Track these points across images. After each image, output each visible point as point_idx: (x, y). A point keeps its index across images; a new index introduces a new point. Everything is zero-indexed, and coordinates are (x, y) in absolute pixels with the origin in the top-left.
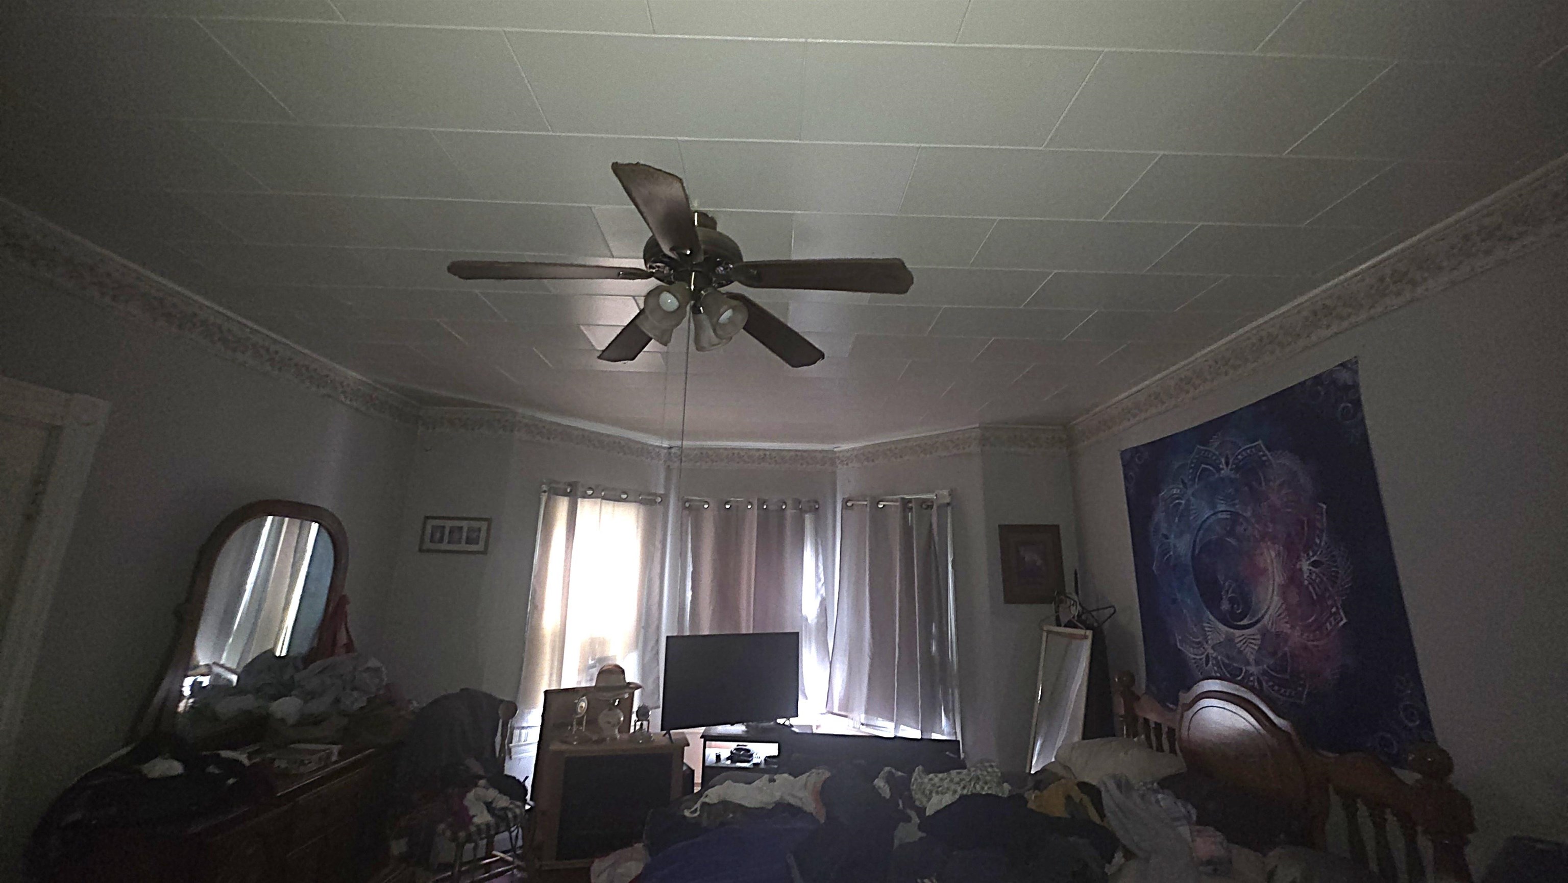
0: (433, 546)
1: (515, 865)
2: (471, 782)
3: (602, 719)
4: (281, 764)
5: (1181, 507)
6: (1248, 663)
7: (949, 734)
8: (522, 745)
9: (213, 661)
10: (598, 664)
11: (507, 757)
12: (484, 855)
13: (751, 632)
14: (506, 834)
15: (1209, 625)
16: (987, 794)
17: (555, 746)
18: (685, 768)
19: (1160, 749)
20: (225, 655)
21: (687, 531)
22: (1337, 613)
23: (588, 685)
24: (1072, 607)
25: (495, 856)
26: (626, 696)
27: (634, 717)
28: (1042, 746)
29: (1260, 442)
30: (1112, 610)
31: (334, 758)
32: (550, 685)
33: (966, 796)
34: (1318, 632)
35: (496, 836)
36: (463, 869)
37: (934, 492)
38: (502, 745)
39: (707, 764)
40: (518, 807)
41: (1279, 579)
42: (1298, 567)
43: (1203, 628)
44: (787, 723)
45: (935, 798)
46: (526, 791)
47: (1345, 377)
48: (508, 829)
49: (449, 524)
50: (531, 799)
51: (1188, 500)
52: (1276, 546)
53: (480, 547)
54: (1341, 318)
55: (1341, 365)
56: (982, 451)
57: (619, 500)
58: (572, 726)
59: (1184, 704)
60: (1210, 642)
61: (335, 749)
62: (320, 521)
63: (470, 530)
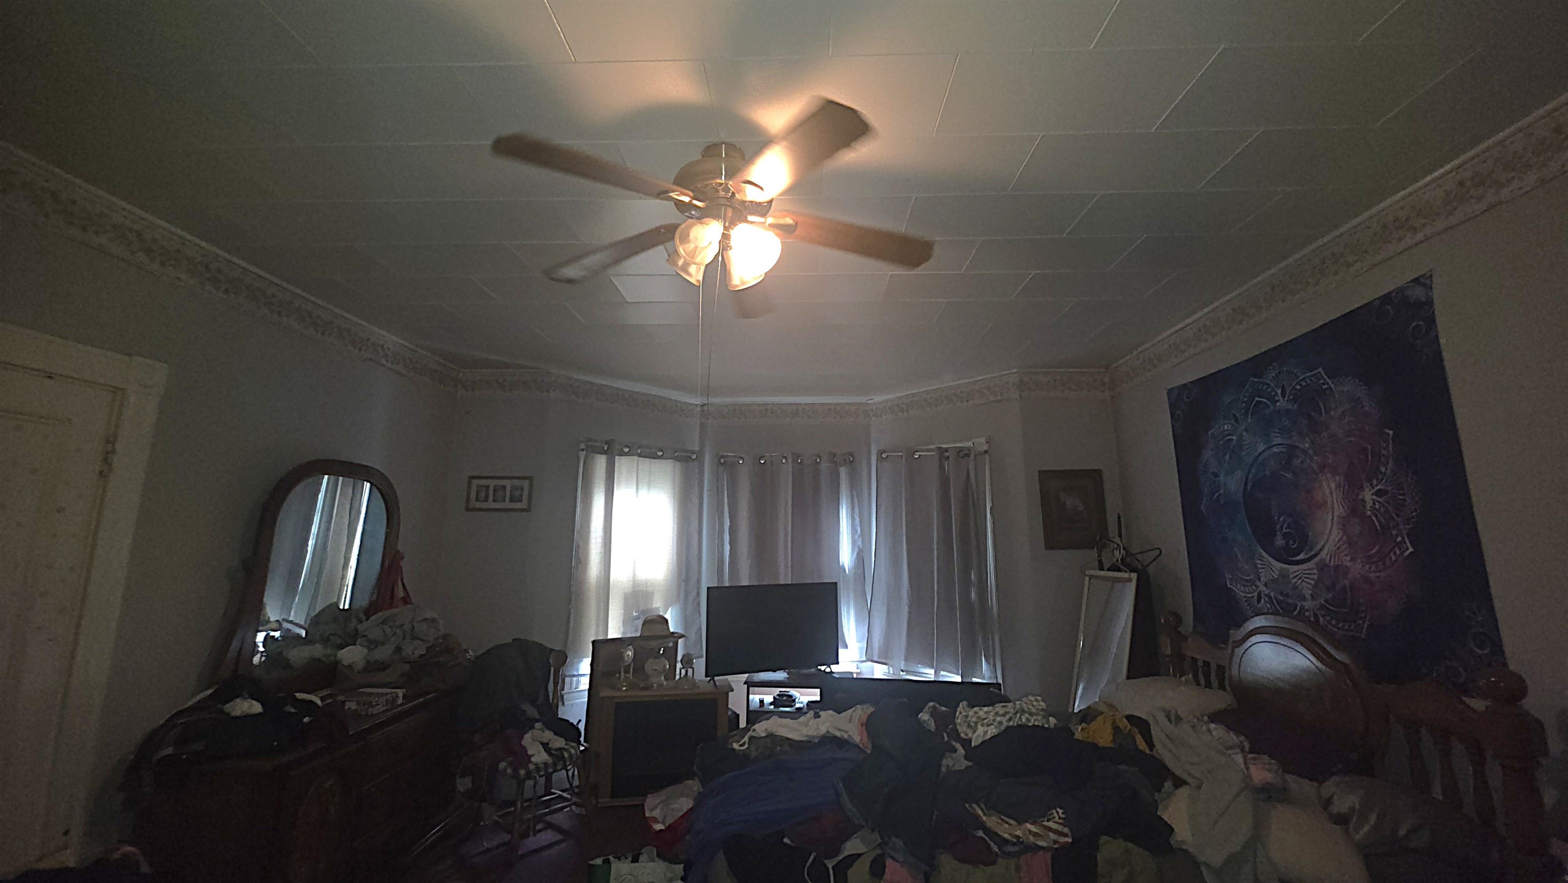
0: (478, 505)
1: (573, 801)
2: (529, 724)
3: (650, 665)
4: (351, 705)
5: (1234, 442)
6: (1304, 599)
7: (990, 678)
8: (573, 692)
9: (282, 618)
10: (642, 616)
11: (560, 703)
12: (543, 793)
13: (790, 583)
14: (564, 772)
15: (1261, 562)
16: (1034, 725)
17: (605, 693)
18: (730, 713)
19: (1208, 685)
20: (292, 614)
21: (723, 486)
22: (1403, 541)
23: (633, 635)
24: (1115, 551)
25: (555, 794)
26: (671, 645)
27: (679, 665)
28: (1084, 689)
29: (1320, 369)
30: (1158, 552)
31: (400, 701)
32: (597, 635)
33: (1013, 727)
34: (1380, 563)
35: (554, 775)
36: (525, 804)
37: (971, 440)
38: (555, 691)
39: (751, 708)
40: (573, 747)
41: (1339, 510)
42: (1360, 497)
43: (1255, 565)
44: (828, 670)
45: (980, 730)
46: (580, 733)
47: (1418, 293)
48: (565, 768)
49: (492, 483)
50: (585, 742)
51: (1241, 435)
52: (1337, 478)
53: (522, 505)
54: (1414, 230)
55: (1414, 281)
56: (1020, 396)
57: (654, 457)
58: (620, 673)
59: (1234, 642)
60: (1262, 579)
61: (400, 693)
62: (371, 480)
63: (514, 488)
